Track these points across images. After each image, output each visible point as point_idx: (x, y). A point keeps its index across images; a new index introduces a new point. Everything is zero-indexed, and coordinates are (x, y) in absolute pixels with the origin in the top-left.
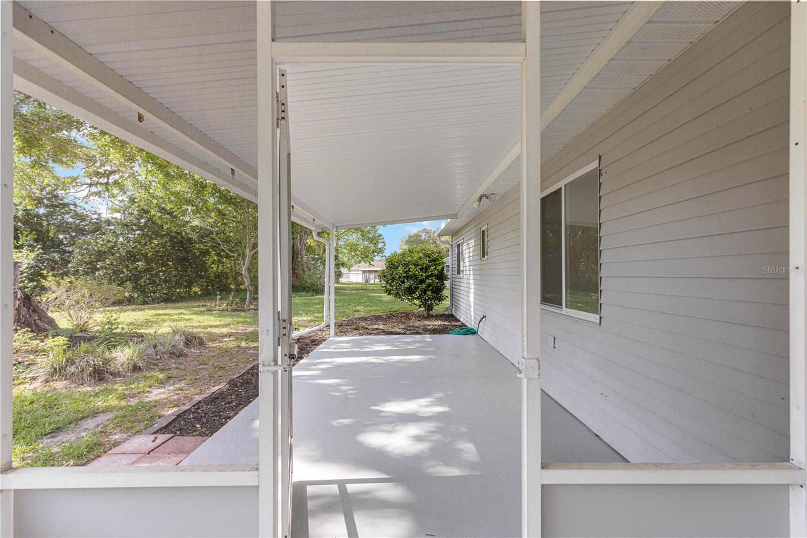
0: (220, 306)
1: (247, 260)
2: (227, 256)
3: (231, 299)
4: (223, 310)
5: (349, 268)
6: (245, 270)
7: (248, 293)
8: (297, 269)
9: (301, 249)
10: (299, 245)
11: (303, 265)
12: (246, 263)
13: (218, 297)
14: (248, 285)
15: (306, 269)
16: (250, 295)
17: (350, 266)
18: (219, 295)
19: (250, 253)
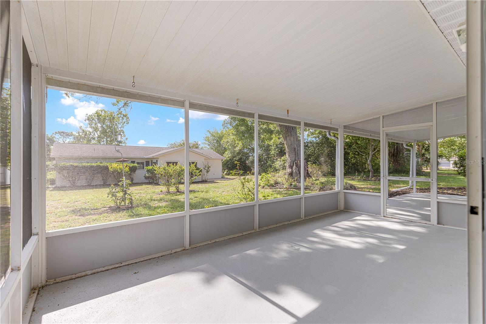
0: (357, 178)
1: (370, 157)
2: (358, 155)
3: (362, 175)
4: (359, 180)
5: (449, 159)
6: (369, 161)
7: (371, 172)
8: (399, 160)
9: (402, 148)
10: (401, 146)
11: (404, 158)
12: (370, 158)
13: (357, 174)
14: (371, 169)
15: (406, 160)
16: (372, 173)
17: (450, 157)
18: (357, 173)
19: (372, 153)
